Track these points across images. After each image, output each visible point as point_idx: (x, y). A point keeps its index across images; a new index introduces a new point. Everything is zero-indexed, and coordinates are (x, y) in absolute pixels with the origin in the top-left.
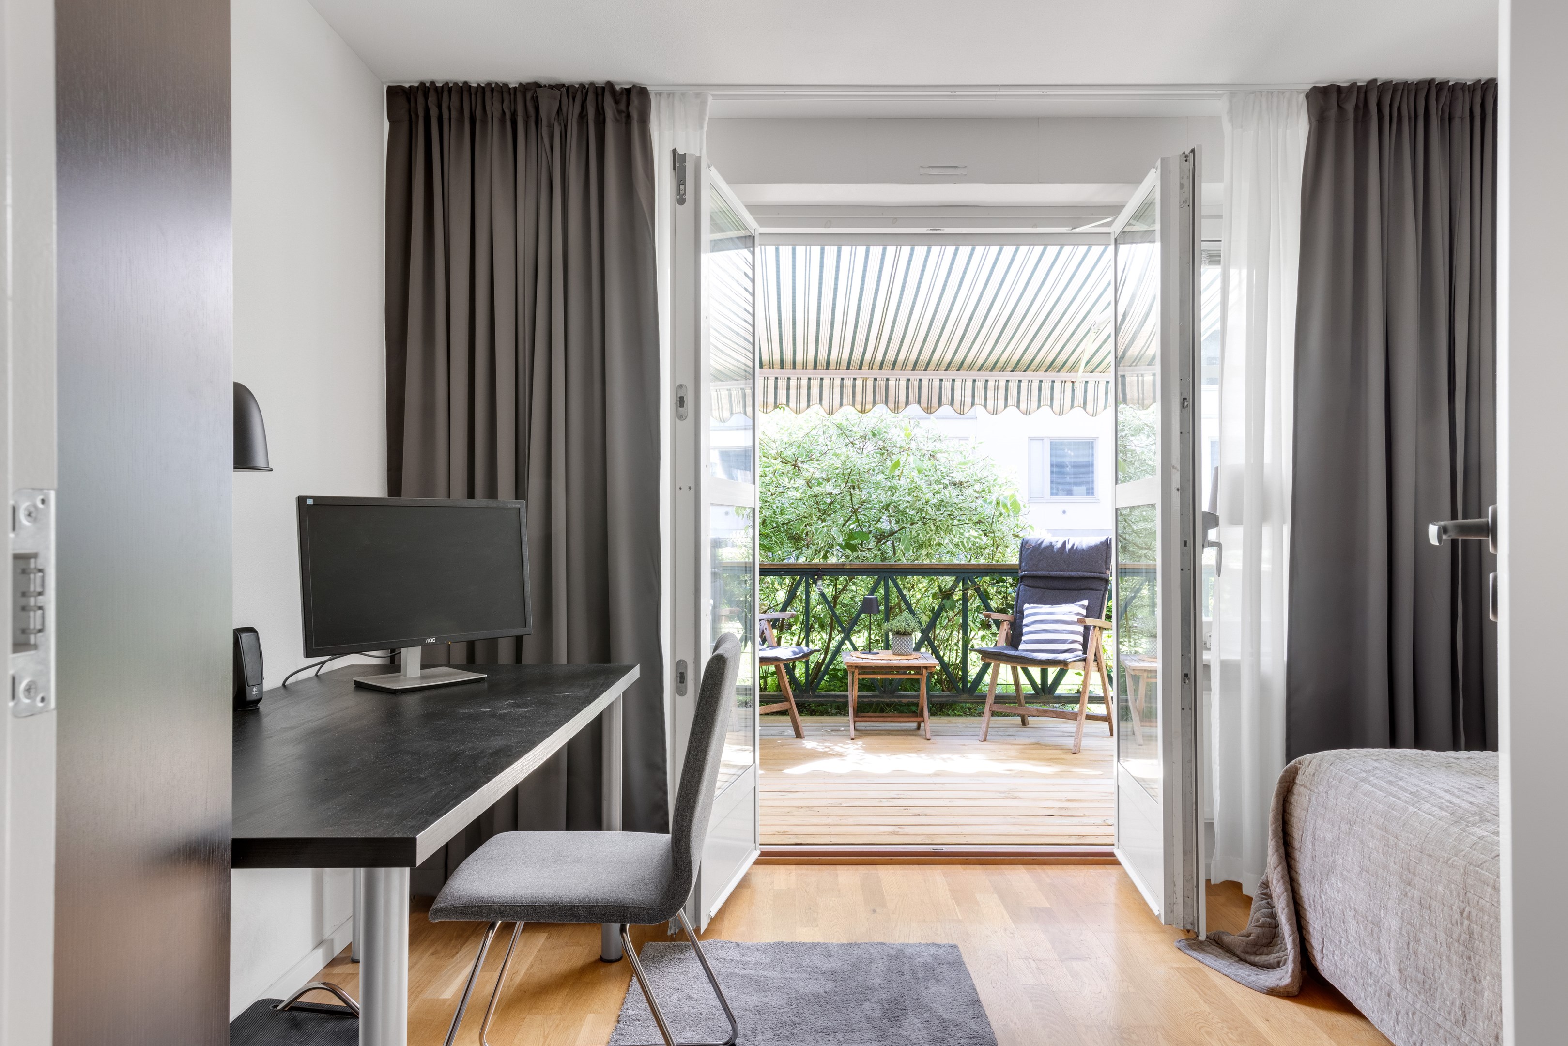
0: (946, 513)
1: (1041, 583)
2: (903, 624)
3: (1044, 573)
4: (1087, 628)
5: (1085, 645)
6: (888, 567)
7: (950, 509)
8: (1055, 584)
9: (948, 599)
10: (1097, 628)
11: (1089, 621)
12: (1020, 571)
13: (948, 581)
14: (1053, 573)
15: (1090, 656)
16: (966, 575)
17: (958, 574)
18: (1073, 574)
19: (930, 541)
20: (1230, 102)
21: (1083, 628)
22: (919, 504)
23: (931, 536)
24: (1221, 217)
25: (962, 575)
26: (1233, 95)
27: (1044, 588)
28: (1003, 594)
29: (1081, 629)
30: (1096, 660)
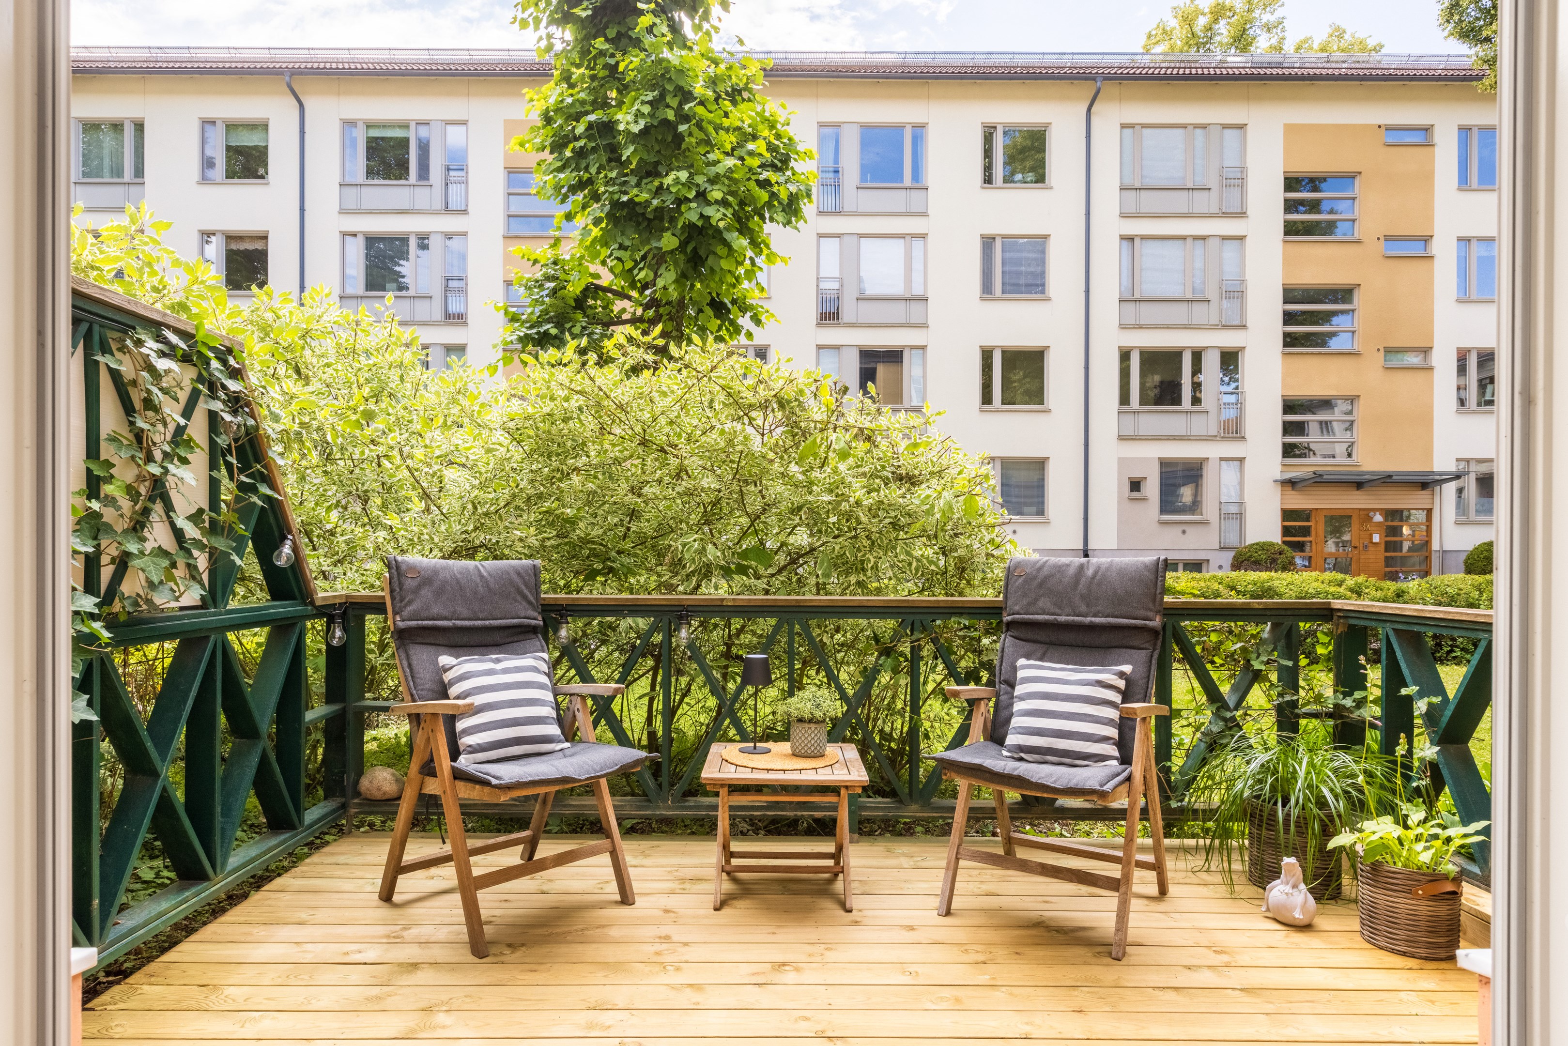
0: (887, 521)
1: (1042, 635)
2: (809, 705)
3: (1047, 617)
6: (794, 604)
7: (893, 514)
8: (1070, 637)
12: (1004, 614)
13: (887, 626)
14: (1062, 618)
16: (917, 618)
17: (905, 617)
18: (1097, 620)
19: (862, 562)
22: (845, 506)
23: (864, 556)
25: (911, 618)
27: (1045, 643)
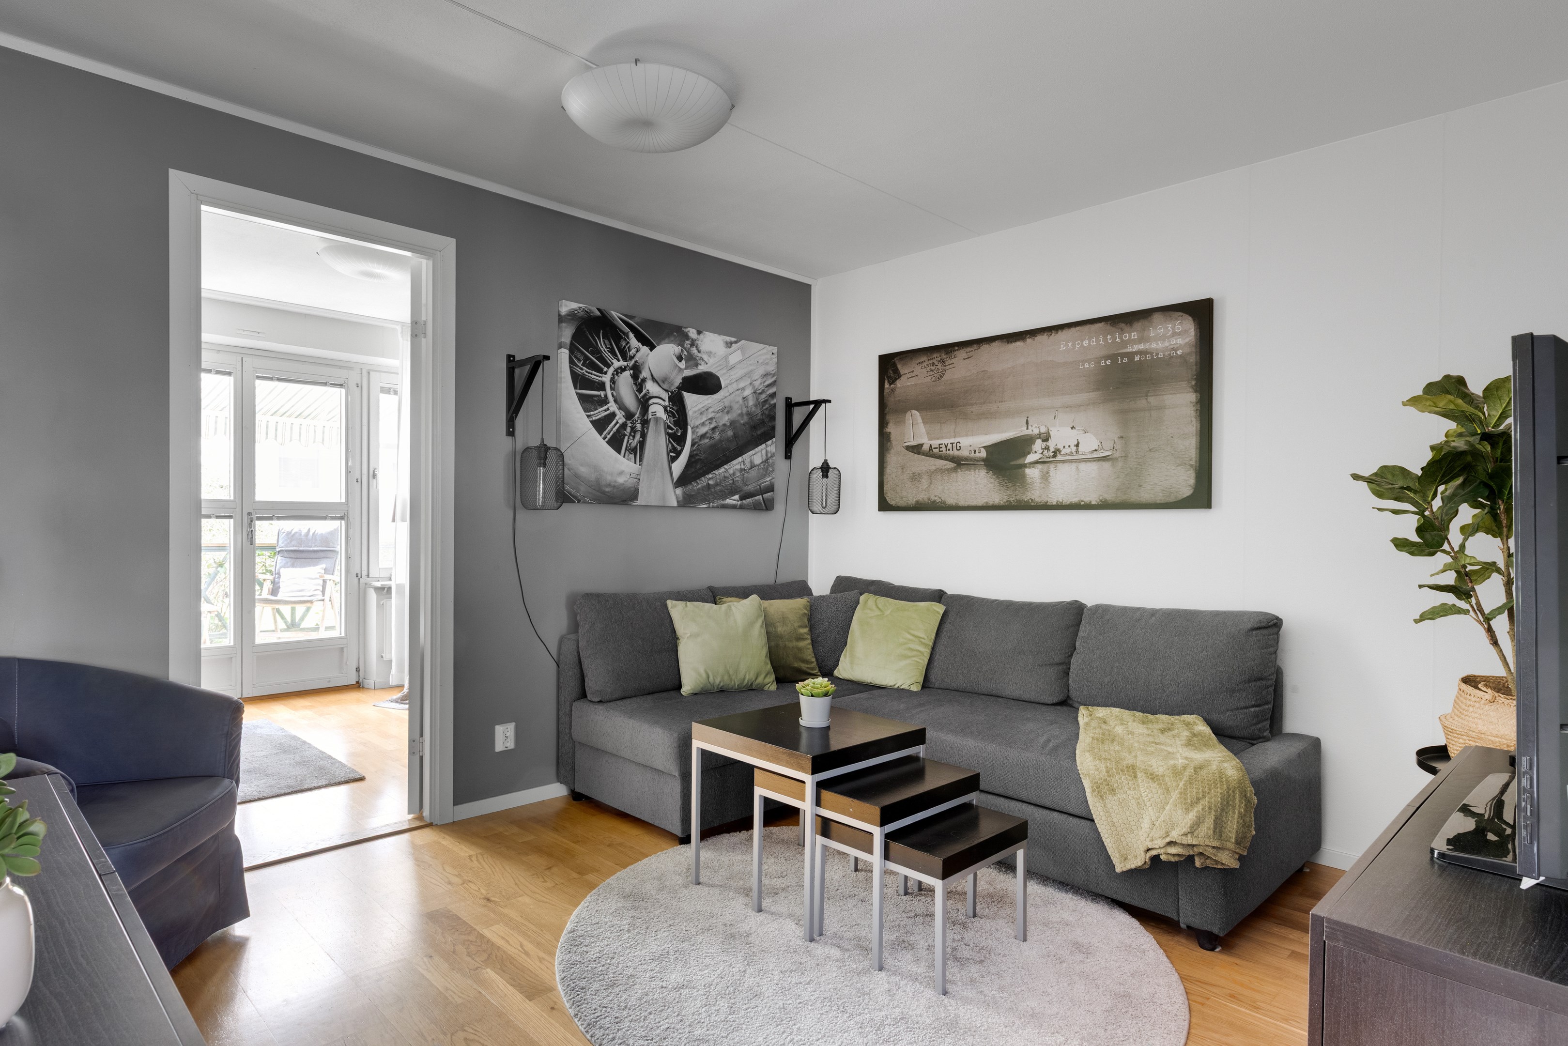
1: (292, 555)
3: (295, 548)
4: (324, 582)
5: (323, 592)
8: (304, 555)
9: (222, 567)
10: (332, 581)
11: (327, 577)
12: (277, 547)
14: (301, 548)
15: (327, 598)
18: (315, 549)
20: (402, 328)
21: (322, 581)
24: (397, 374)
26: (403, 326)
27: (295, 558)
28: (263, 563)
29: (321, 582)
30: (330, 601)
